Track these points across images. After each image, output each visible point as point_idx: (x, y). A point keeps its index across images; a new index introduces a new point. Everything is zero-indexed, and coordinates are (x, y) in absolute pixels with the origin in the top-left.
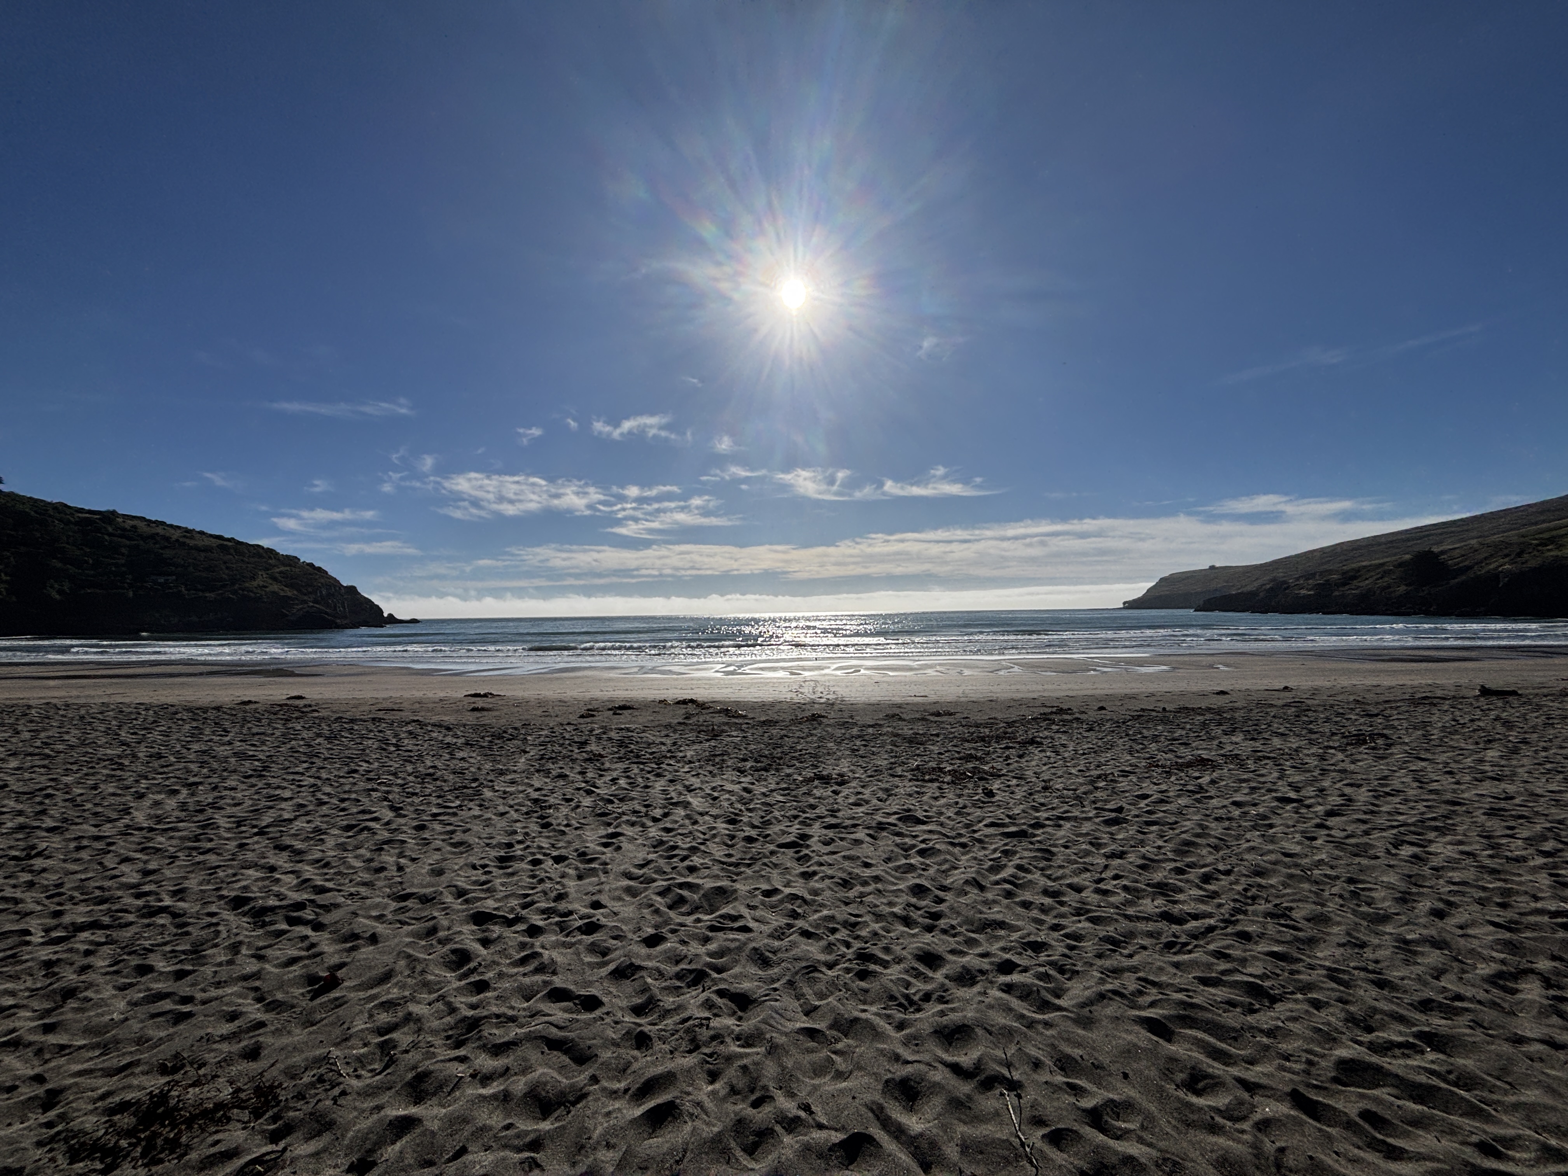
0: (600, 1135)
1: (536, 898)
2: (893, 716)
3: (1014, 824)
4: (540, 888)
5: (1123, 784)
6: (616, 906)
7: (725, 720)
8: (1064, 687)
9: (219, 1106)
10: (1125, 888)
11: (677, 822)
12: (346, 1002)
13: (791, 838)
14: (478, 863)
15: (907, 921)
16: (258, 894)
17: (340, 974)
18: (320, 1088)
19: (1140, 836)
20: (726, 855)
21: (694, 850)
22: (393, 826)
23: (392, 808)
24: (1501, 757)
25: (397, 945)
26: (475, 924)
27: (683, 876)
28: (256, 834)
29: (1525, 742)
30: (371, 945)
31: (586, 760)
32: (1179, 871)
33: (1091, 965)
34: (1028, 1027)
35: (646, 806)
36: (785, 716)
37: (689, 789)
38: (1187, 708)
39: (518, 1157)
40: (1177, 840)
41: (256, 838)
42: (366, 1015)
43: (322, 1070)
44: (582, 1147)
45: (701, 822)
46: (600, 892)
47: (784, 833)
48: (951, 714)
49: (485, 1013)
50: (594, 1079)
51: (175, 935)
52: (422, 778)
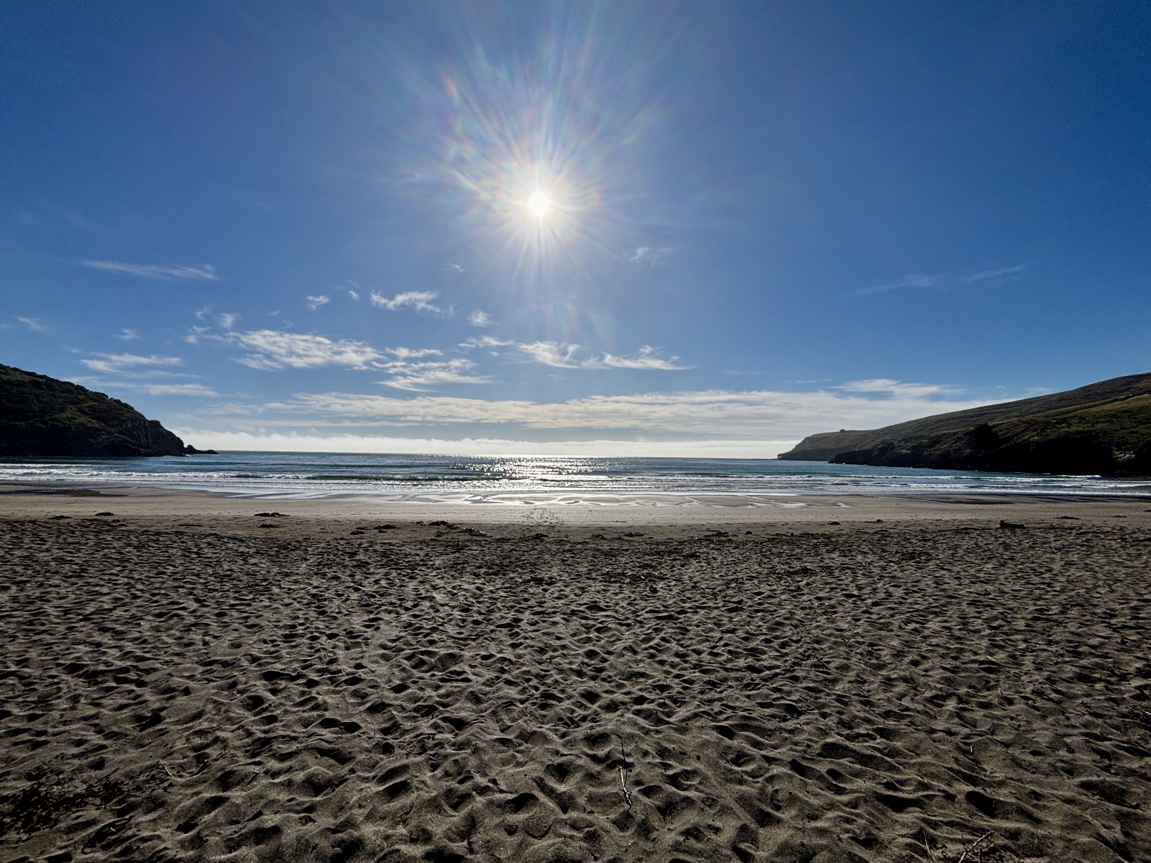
0: (355, 801)
1: (313, 662)
2: (598, 536)
3: (666, 611)
4: (317, 655)
5: (748, 585)
6: (374, 667)
7: (468, 537)
8: (727, 516)
9: (77, 796)
10: (730, 652)
11: (423, 610)
12: (168, 732)
13: (508, 621)
14: (269, 639)
15: (580, 674)
16: (89, 663)
17: (163, 714)
18: (153, 784)
19: (748, 619)
20: (458, 633)
21: (434, 629)
22: (199, 614)
23: (197, 600)
24: (993, 568)
25: (206, 695)
26: (266, 680)
27: (424, 646)
28: (81, 620)
29: (1012, 559)
30: (185, 695)
31: (354, 567)
32: (767, 641)
33: (695, 698)
34: (645, 734)
35: (400, 600)
36: (516, 535)
37: (435, 588)
38: (808, 534)
39: (297, 816)
40: (773, 622)
41: (82, 623)
42: (184, 739)
43: (154, 772)
44: (343, 808)
45: (442, 611)
46: (362, 657)
47: (502, 617)
48: (641, 535)
49: (274, 735)
50: (352, 771)
51: (24, 691)
52: (221, 579)
